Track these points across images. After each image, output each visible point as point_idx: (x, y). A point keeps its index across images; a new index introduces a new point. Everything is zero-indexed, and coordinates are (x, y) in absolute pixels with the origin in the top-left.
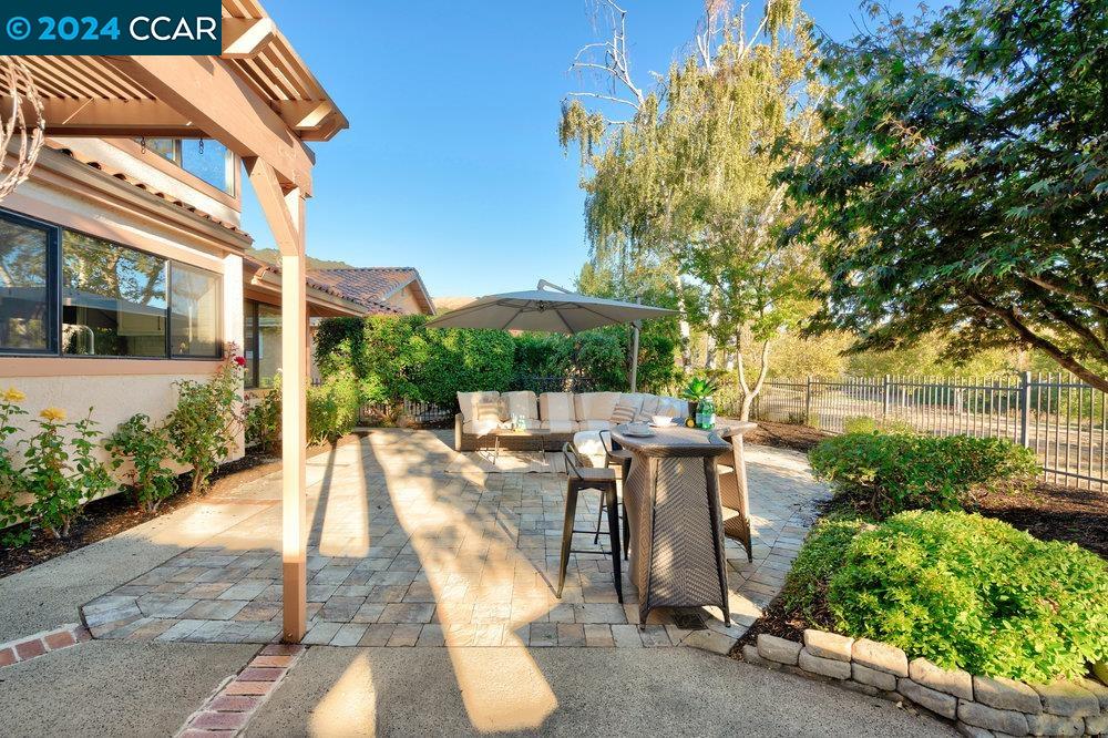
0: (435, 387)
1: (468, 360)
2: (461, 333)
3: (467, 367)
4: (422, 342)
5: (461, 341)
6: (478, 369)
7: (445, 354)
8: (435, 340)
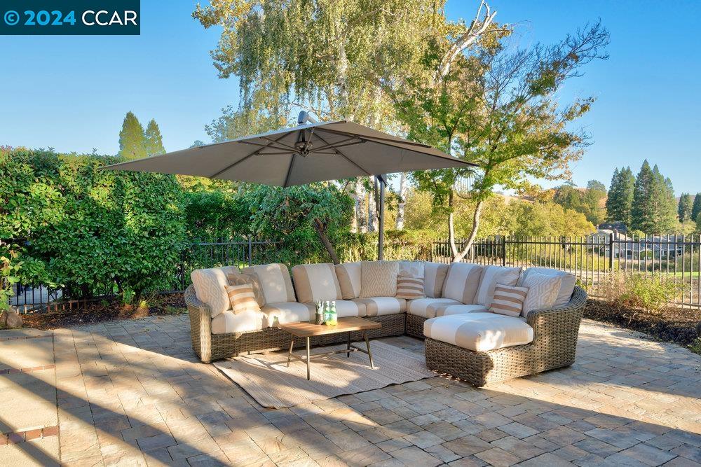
0: (75, 262)
1: (130, 221)
2: (119, 182)
3: (130, 230)
4: (52, 192)
5: (119, 192)
6: (146, 234)
7: (94, 211)
8: (77, 190)
